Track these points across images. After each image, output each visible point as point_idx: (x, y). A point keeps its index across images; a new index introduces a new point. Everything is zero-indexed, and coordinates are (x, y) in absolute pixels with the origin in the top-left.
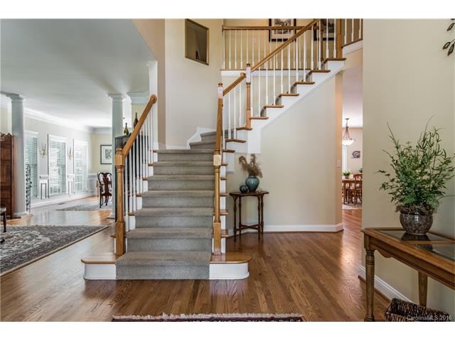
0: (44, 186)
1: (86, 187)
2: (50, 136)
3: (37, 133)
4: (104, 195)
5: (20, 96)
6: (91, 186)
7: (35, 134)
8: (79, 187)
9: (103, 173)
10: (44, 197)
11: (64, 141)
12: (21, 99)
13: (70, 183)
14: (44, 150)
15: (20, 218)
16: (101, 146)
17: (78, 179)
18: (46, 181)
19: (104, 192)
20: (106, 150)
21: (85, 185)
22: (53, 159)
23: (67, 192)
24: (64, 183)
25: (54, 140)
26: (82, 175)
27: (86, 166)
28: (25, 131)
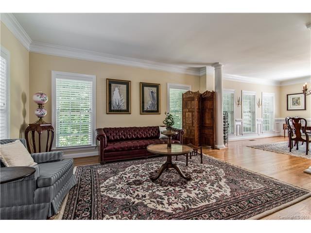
0: (238, 127)
1: (273, 128)
2: (243, 91)
3: (234, 90)
4: (294, 139)
5: (220, 63)
6: (277, 127)
7: (232, 91)
8: (267, 128)
9: (293, 119)
10: (238, 134)
11: (254, 94)
12: (220, 65)
13: (259, 126)
14: (239, 102)
15: (219, 149)
16: (287, 95)
17: (266, 122)
18: (240, 123)
19: (294, 137)
20: (293, 99)
21: (272, 127)
22: (246, 108)
23: (256, 132)
24: (254, 125)
25: (246, 94)
26: (270, 119)
27: (273, 112)
28: (223, 89)
